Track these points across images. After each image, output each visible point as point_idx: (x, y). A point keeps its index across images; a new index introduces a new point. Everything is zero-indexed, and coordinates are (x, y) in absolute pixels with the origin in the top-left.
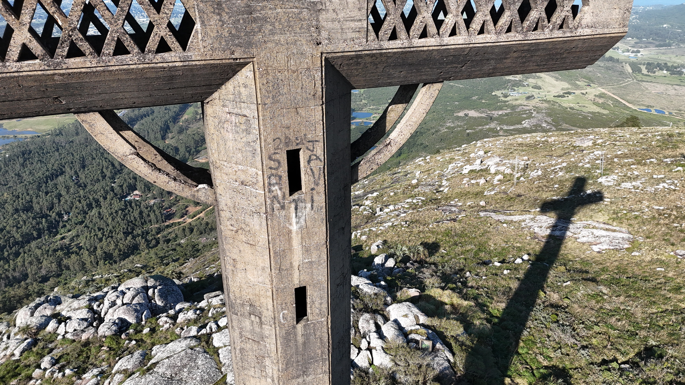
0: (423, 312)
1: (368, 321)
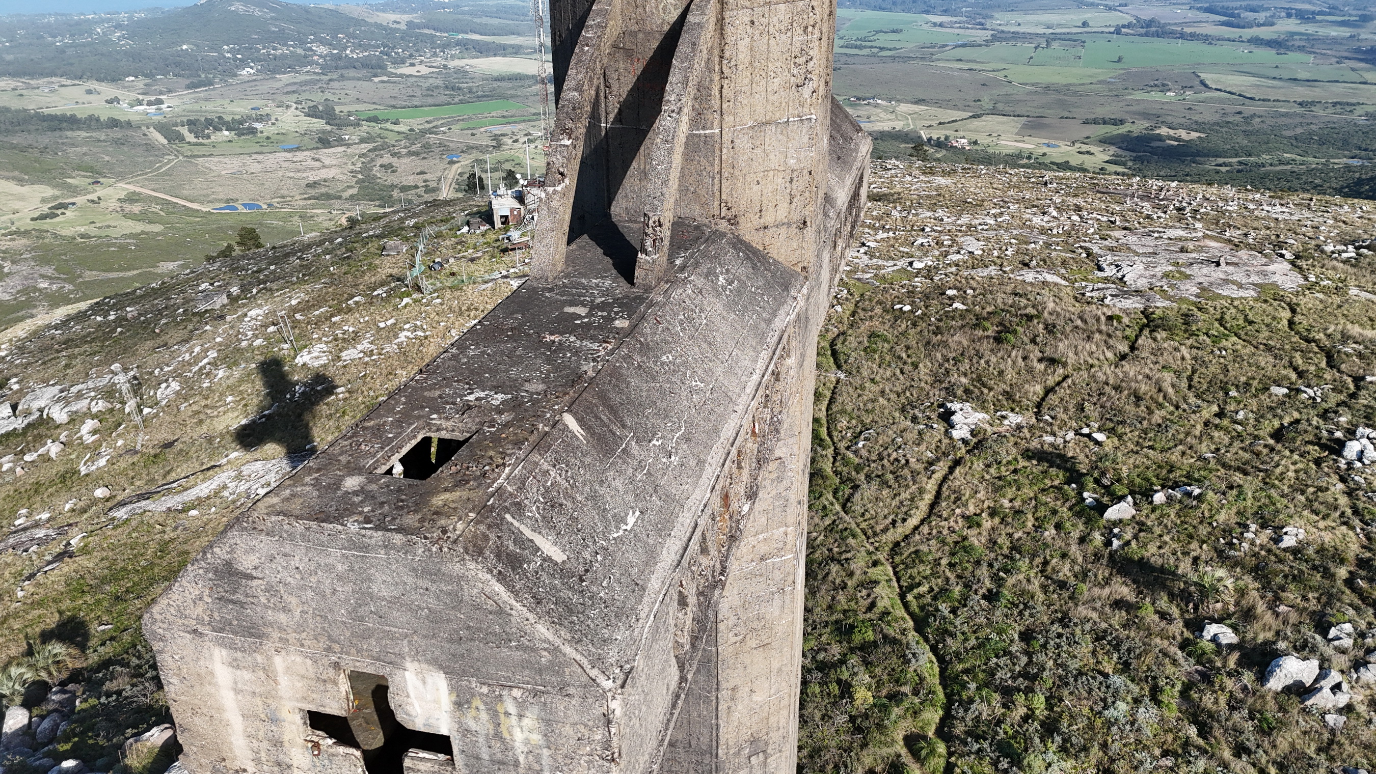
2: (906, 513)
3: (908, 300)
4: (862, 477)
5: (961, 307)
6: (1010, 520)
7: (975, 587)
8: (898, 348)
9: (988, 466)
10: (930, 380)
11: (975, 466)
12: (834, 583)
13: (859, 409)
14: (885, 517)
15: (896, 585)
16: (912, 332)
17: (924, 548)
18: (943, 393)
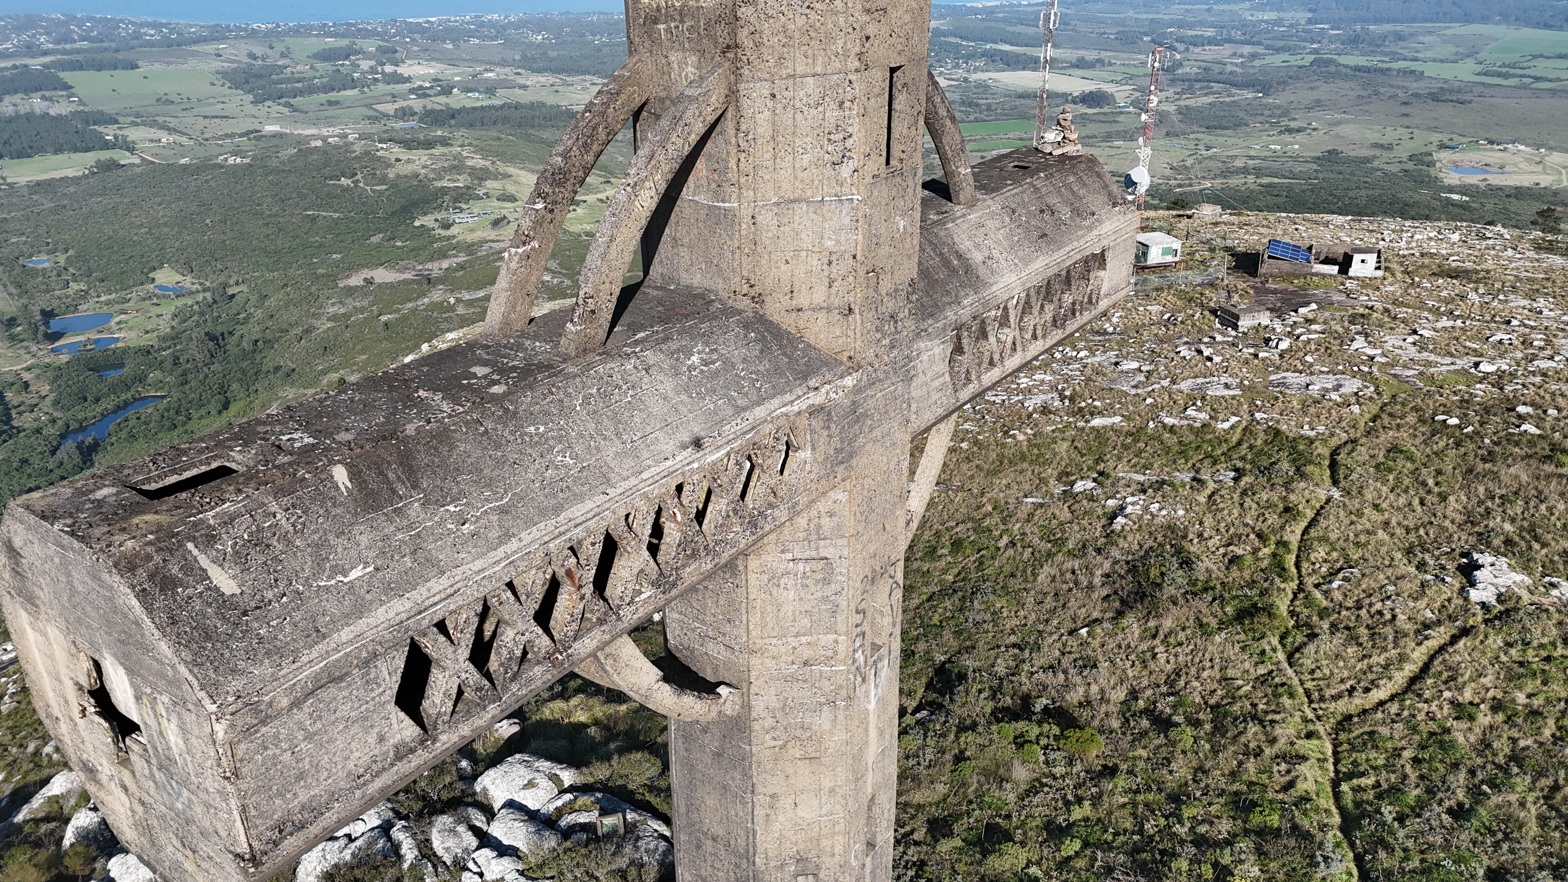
0: (560, 762)
1: (453, 831)
2: (1372, 682)
3: (1458, 412)
4: (1326, 625)
5: (1532, 429)
6: (1520, 721)
7: (1440, 795)
8: (1424, 471)
9: (1509, 645)
10: (1459, 518)
11: (1490, 640)
12: (1246, 746)
13: (1346, 540)
14: (1342, 681)
15: (1331, 768)
16: (1452, 453)
17: (1385, 731)
18: (1472, 540)
